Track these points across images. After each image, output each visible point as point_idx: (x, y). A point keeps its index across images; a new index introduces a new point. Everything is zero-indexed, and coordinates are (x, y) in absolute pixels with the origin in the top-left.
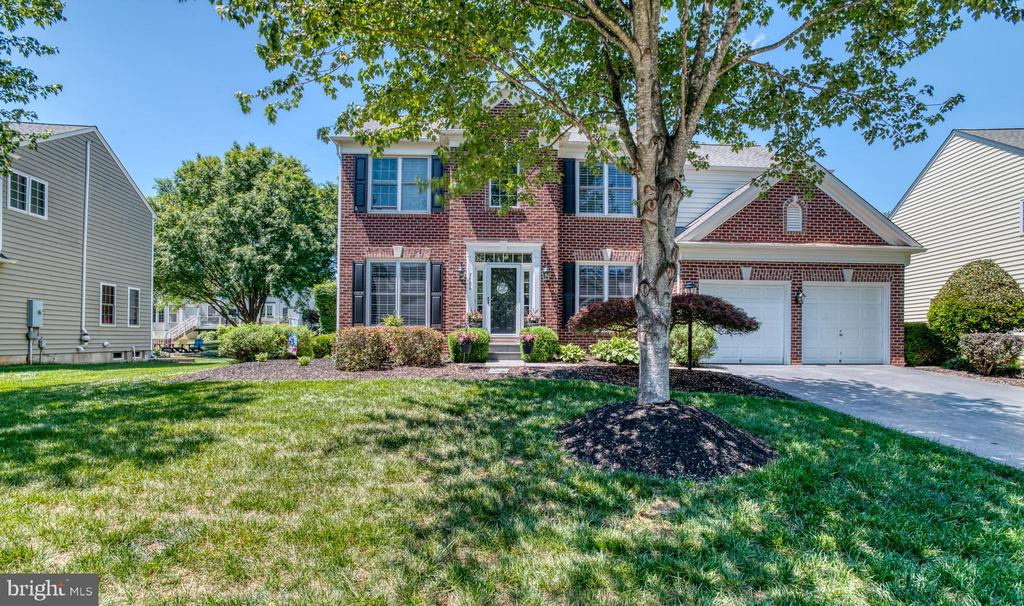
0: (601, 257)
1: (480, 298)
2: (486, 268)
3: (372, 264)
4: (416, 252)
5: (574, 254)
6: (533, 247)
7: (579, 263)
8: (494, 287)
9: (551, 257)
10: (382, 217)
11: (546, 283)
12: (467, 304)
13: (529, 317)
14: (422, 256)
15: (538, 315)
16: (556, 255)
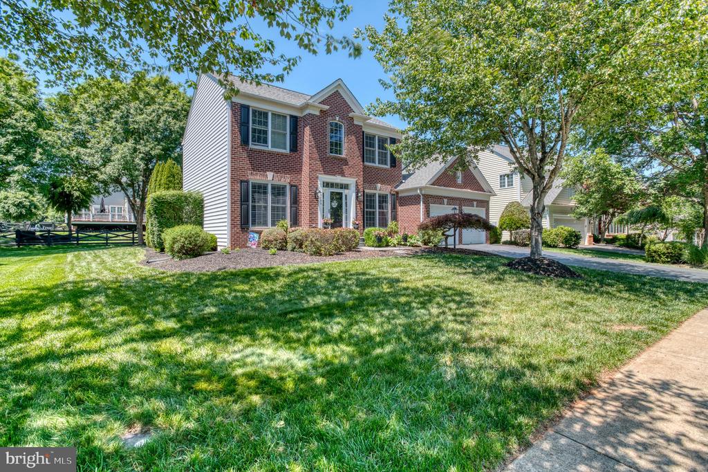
0: (375, 189)
2: (328, 191)
3: (253, 183)
4: (281, 177)
6: (351, 181)
7: (366, 191)
8: (331, 203)
9: (360, 187)
10: (260, 151)
12: (319, 213)
14: (285, 180)
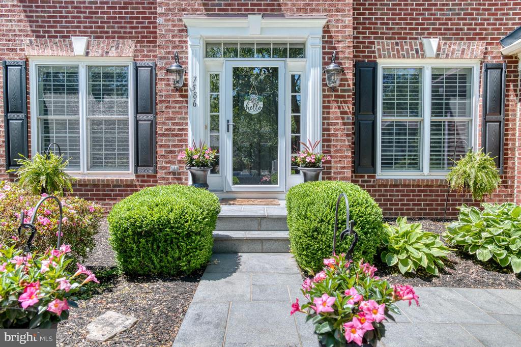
0: (420, 53)
1: (215, 121)
2: (224, 67)
3: (39, 68)
4: (110, 47)
5: (375, 47)
7: (383, 63)
8: (238, 102)
9: (340, 46)
11: (330, 93)
12: (190, 132)
13: (301, 155)
14: (120, 53)
15: (318, 151)
16: (349, 42)
